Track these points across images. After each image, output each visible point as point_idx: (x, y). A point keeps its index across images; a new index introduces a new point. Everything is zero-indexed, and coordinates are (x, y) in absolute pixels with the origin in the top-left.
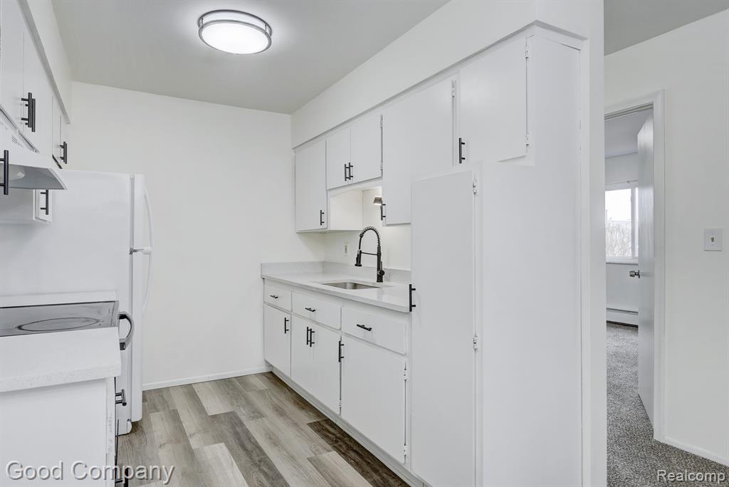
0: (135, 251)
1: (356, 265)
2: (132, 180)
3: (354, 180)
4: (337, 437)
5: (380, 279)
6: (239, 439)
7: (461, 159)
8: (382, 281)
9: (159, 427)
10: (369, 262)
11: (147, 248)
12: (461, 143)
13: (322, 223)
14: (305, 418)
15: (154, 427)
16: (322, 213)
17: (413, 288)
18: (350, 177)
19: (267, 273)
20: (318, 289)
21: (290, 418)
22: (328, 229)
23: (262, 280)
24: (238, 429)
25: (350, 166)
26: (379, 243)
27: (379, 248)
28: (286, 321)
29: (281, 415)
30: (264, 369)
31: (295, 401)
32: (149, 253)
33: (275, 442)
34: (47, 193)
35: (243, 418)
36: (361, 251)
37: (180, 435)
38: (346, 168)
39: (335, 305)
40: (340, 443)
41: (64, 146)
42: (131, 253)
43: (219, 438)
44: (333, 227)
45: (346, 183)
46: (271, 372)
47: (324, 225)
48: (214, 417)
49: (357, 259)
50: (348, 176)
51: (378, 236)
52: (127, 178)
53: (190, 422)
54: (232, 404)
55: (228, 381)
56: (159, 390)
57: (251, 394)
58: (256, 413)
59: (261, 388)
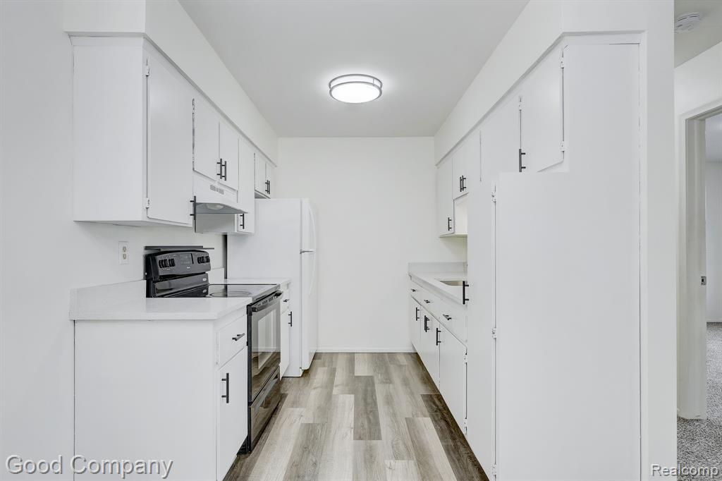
0: (304, 252)
2: (301, 203)
3: (464, 191)
4: (438, 408)
6: (366, 395)
7: (521, 168)
9: (320, 376)
12: (521, 154)
13: (449, 228)
14: (422, 390)
15: (317, 377)
16: (449, 220)
18: (464, 188)
21: (409, 388)
22: (454, 234)
23: (409, 276)
24: (369, 388)
25: (463, 179)
28: (417, 310)
29: (406, 385)
31: (422, 377)
33: (389, 400)
34: (243, 216)
35: (376, 381)
37: (330, 383)
38: (461, 180)
40: (438, 413)
41: (268, 183)
42: (301, 253)
43: (353, 391)
44: (457, 232)
45: (461, 194)
46: (416, 353)
47: (452, 231)
48: (358, 377)
50: (462, 187)
52: (298, 202)
53: (340, 377)
54: (375, 371)
55: (381, 354)
56: (332, 354)
57: (392, 366)
58: (388, 380)
59: (402, 364)
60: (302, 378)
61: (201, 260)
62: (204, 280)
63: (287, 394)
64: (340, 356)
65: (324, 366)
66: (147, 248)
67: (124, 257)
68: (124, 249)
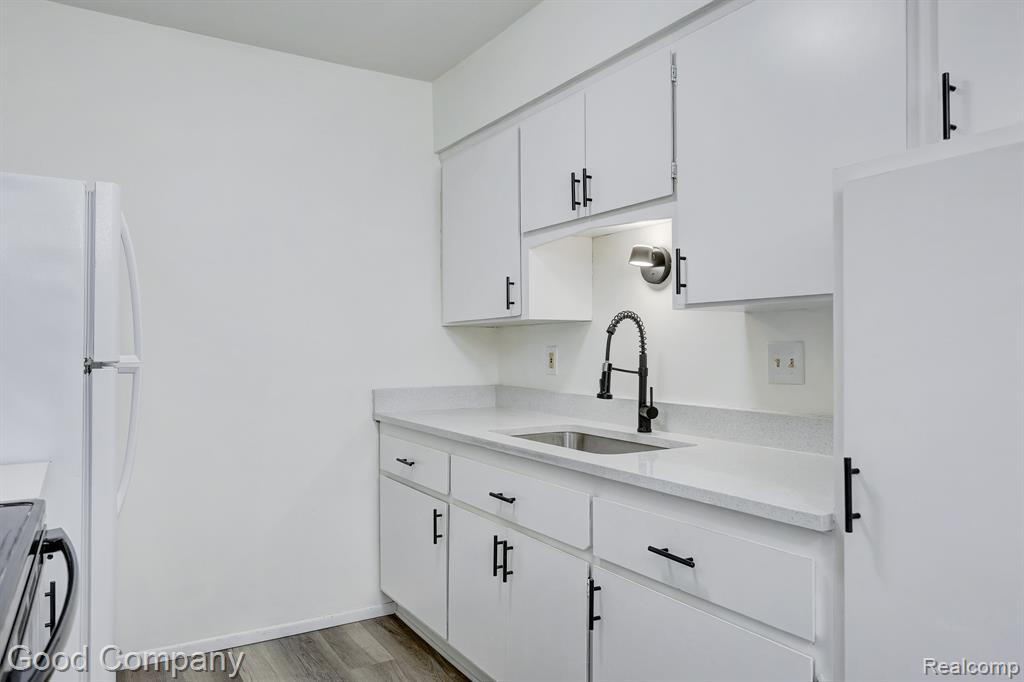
0: (101, 365)
1: (600, 396)
2: (91, 196)
3: (594, 208)
5: (644, 425)
7: (948, 129)
8: (648, 430)
10: (625, 387)
11: (128, 359)
12: (947, 88)
13: (509, 304)
16: (509, 283)
17: (853, 467)
18: (587, 200)
19: (386, 410)
20: (503, 446)
22: (523, 318)
23: (374, 424)
25: (586, 177)
26: (643, 347)
27: (643, 358)
28: (436, 516)
30: (378, 610)
32: (132, 371)
36: (610, 365)
38: (574, 181)
39: (577, 494)
42: (88, 370)
44: (534, 314)
45: (574, 215)
46: (394, 617)
47: (515, 310)
49: (602, 382)
50: (580, 198)
51: (641, 331)
52: (77, 190)
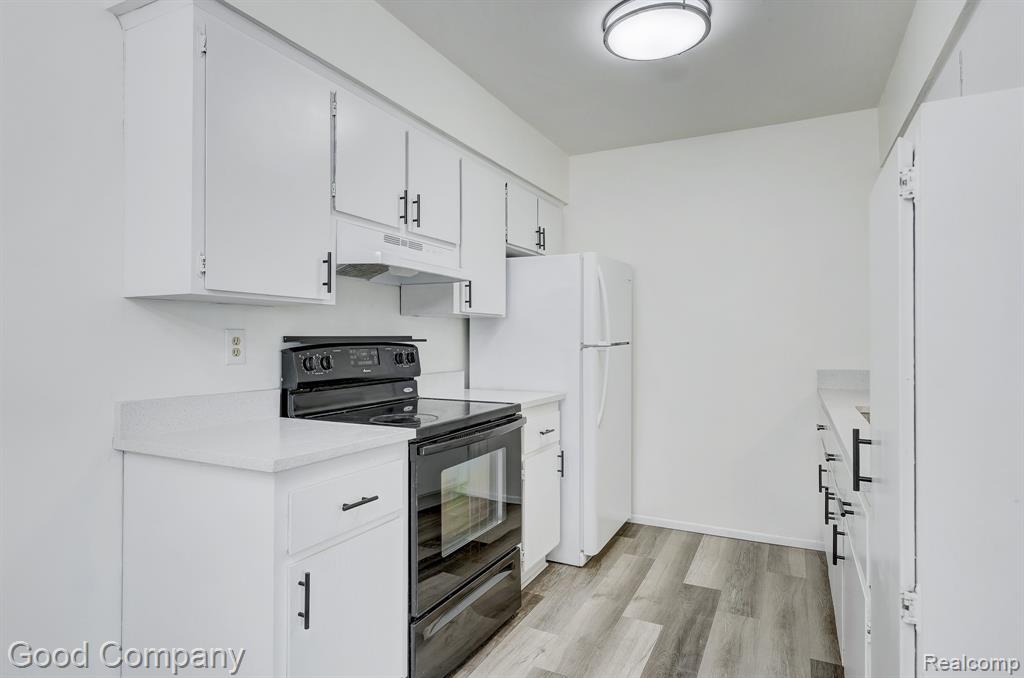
6: (686, 632)
15: (611, 572)
21: (790, 636)
24: (700, 618)
33: (731, 657)
34: (470, 286)
37: (629, 590)
41: (541, 232)
42: (581, 349)
43: (664, 617)
48: (689, 587)
53: (655, 580)
54: (728, 579)
55: (757, 546)
56: (660, 530)
57: (769, 575)
58: (748, 608)
59: (794, 574)
60: (586, 570)
61: (398, 359)
62: (408, 390)
63: (542, 598)
64: (673, 535)
65: (634, 553)
66: (287, 339)
67: (236, 353)
68: (236, 341)
